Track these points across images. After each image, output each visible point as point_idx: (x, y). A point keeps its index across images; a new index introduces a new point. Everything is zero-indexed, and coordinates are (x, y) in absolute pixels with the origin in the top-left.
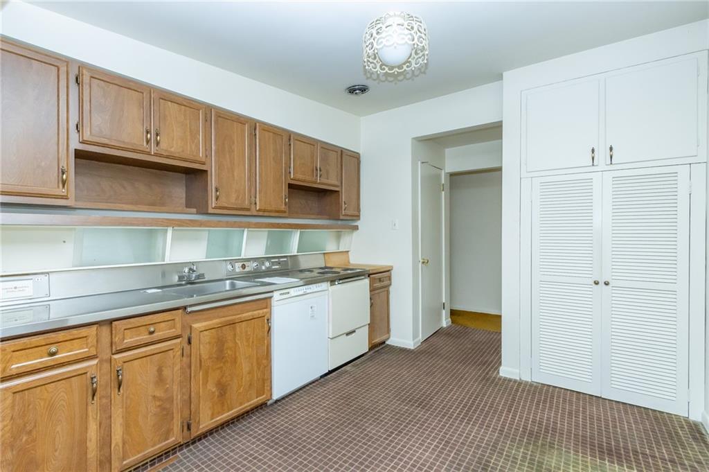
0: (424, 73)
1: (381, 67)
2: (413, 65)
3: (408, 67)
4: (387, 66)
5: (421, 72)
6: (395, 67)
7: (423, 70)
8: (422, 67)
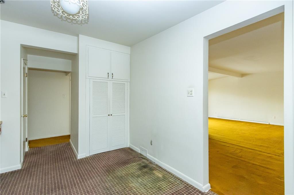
0: (87, 23)
1: (62, 12)
2: (81, 18)
3: (78, 17)
4: (66, 13)
5: (85, 23)
6: (71, 15)
7: (86, 22)
8: (86, 20)
